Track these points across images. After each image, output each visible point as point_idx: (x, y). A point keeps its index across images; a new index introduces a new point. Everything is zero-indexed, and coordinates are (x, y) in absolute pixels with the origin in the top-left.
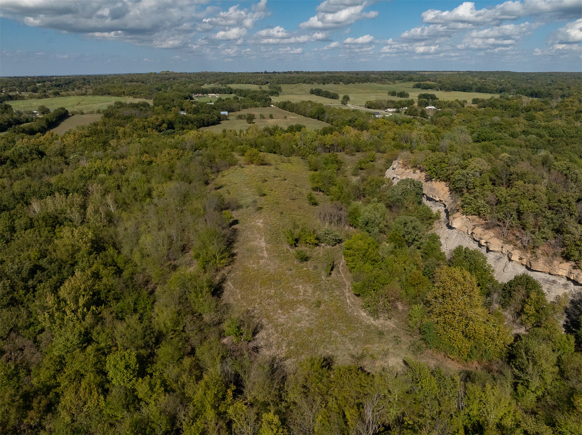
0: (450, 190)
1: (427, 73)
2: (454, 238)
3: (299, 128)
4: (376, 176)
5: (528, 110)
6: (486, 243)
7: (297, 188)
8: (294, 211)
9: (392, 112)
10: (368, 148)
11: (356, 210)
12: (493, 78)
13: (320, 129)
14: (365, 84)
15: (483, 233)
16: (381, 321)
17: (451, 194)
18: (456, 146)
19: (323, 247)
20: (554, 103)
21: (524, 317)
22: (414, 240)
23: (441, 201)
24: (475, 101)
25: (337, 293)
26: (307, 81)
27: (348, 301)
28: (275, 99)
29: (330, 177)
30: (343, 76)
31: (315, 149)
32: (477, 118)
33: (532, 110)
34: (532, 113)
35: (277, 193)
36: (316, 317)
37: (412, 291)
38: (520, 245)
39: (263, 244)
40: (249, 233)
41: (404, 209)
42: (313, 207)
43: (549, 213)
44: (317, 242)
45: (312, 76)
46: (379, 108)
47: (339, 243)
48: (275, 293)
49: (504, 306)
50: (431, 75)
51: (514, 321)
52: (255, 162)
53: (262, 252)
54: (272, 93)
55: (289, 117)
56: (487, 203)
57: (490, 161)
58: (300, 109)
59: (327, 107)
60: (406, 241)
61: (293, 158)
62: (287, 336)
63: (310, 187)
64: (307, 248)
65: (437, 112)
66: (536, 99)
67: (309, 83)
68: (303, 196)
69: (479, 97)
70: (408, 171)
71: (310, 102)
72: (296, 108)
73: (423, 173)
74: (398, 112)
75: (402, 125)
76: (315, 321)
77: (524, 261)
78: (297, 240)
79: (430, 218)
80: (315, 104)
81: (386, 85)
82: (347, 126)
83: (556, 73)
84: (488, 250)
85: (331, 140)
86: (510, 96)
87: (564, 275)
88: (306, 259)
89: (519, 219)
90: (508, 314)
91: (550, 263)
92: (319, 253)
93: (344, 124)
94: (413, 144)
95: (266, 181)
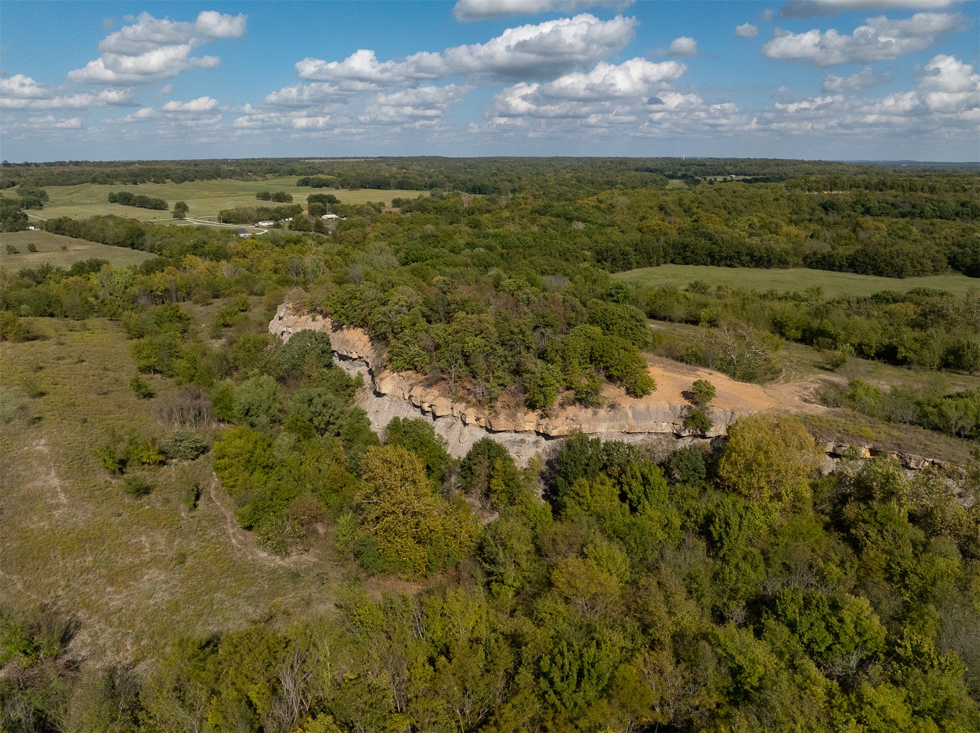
0: (371, 339)
1: (316, 161)
2: (386, 409)
3: (96, 266)
4: (253, 334)
5: (471, 212)
6: (431, 406)
7: (109, 373)
8: (109, 413)
9: (268, 227)
10: (234, 289)
11: (225, 392)
12: (418, 168)
13: (139, 264)
14: (214, 182)
15: (424, 394)
16: (294, 557)
17: (372, 345)
18: (373, 273)
19: (176, 465)
20: (503, 201)
21: (494, 498)
22: (328, 423)
23: (360, 358)
24: (397, 203)
25: (213, 534)
26: (100, 179)
27: (234, 541)
28: (34, 215)
29: (170, 344)
30: (170, 170)
31: (134, 300)
32: (401, 229)
33: (477, 213)
34: (477, 216)
35: (68, 386)
36: (182, 581)
37: (334, 499)
38: (474, 400)
39: (55, 482)
40: (21, 468)
41: (305, 380)
42: (145, 401)
43: (500, 351)
44: (161, 458)
45: (108, 170)
46: (245, 222)
47: (203, 453)
48: (95, 561)
49: (466, 490)
50: (324, 163)
51: (483, 508)
52: (9, 336)
53: (55, 495)
54: (29, 205)
55: (71, 248)
56: (423, 349)
57: (419, 289)
58: (93, 231)
59: (146, 224)
60: (316, 427)
61: (91, 322)
62: (132, 626)
63: (135, 367)
64: (145, 473)
65: (341, 223)
66: (479, 196)
67: (105, 182)
68: (122, 384)
69: (402, 197)
70: (303, 318)
71: (111, 217)
72: (83, 229)
73: (328, 319)
74: (277, 226)
75: (286, 248)
76: (181, 587)
77: (483, 422)
78: (123, 463)
79: (348, 386)
80: (123, 221)
81: (251, 184)
82: (189, 256)
83: (501, 158)
84: (435, 417)
85: (162, 281)
86: (445, 194)
87: (532, 429)
88: (147, 491)
89: (467, 364)
90: (474, 500)
91: (513, 417)
92: (170, 476)
93: (183, 253)
94: (309, 276)
95: (41, 368)
